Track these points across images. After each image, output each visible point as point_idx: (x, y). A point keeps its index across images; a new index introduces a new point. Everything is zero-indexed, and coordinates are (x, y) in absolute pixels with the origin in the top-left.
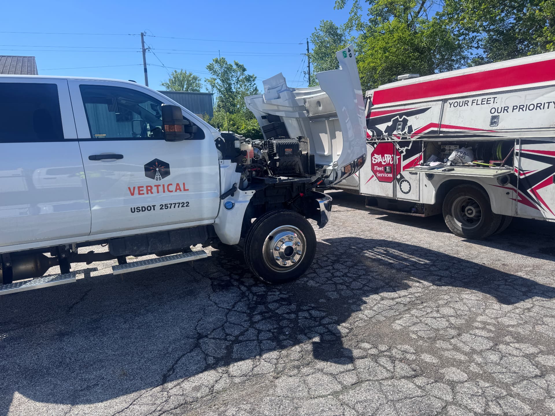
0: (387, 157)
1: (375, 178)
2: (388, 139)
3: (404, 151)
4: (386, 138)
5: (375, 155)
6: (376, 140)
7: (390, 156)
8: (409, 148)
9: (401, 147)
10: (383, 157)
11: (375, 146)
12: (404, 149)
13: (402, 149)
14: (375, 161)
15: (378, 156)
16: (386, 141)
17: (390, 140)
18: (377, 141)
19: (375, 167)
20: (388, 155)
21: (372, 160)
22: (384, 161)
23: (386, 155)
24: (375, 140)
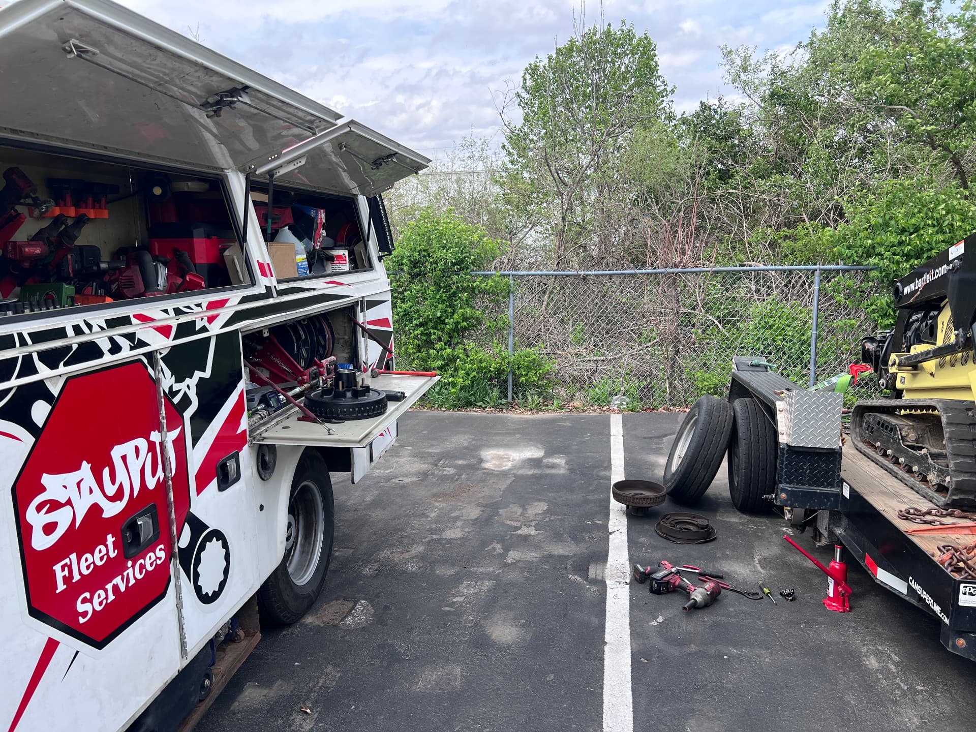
0: (124, 458)
1: (68, 644)
2: (115, 348)
3: (193, 395)
4: (105, 346)
5: (47, 479)
6: (35, 371)
7: (142, 443)
8: (207, 374)
9: (179, 380)
10: (106, 472)
11: (40, 411)
12: (189, 386)
13: (182, 387)
14: (49, 528)
15: (71, 478)
16: (108, 359)
17: (126, 354)
18: (43, 372)
19: (57, 568)
20: (126, 448)
21: (24, 531)
22: (111, 490)
23: (117, 452)
24: (28, 368)
